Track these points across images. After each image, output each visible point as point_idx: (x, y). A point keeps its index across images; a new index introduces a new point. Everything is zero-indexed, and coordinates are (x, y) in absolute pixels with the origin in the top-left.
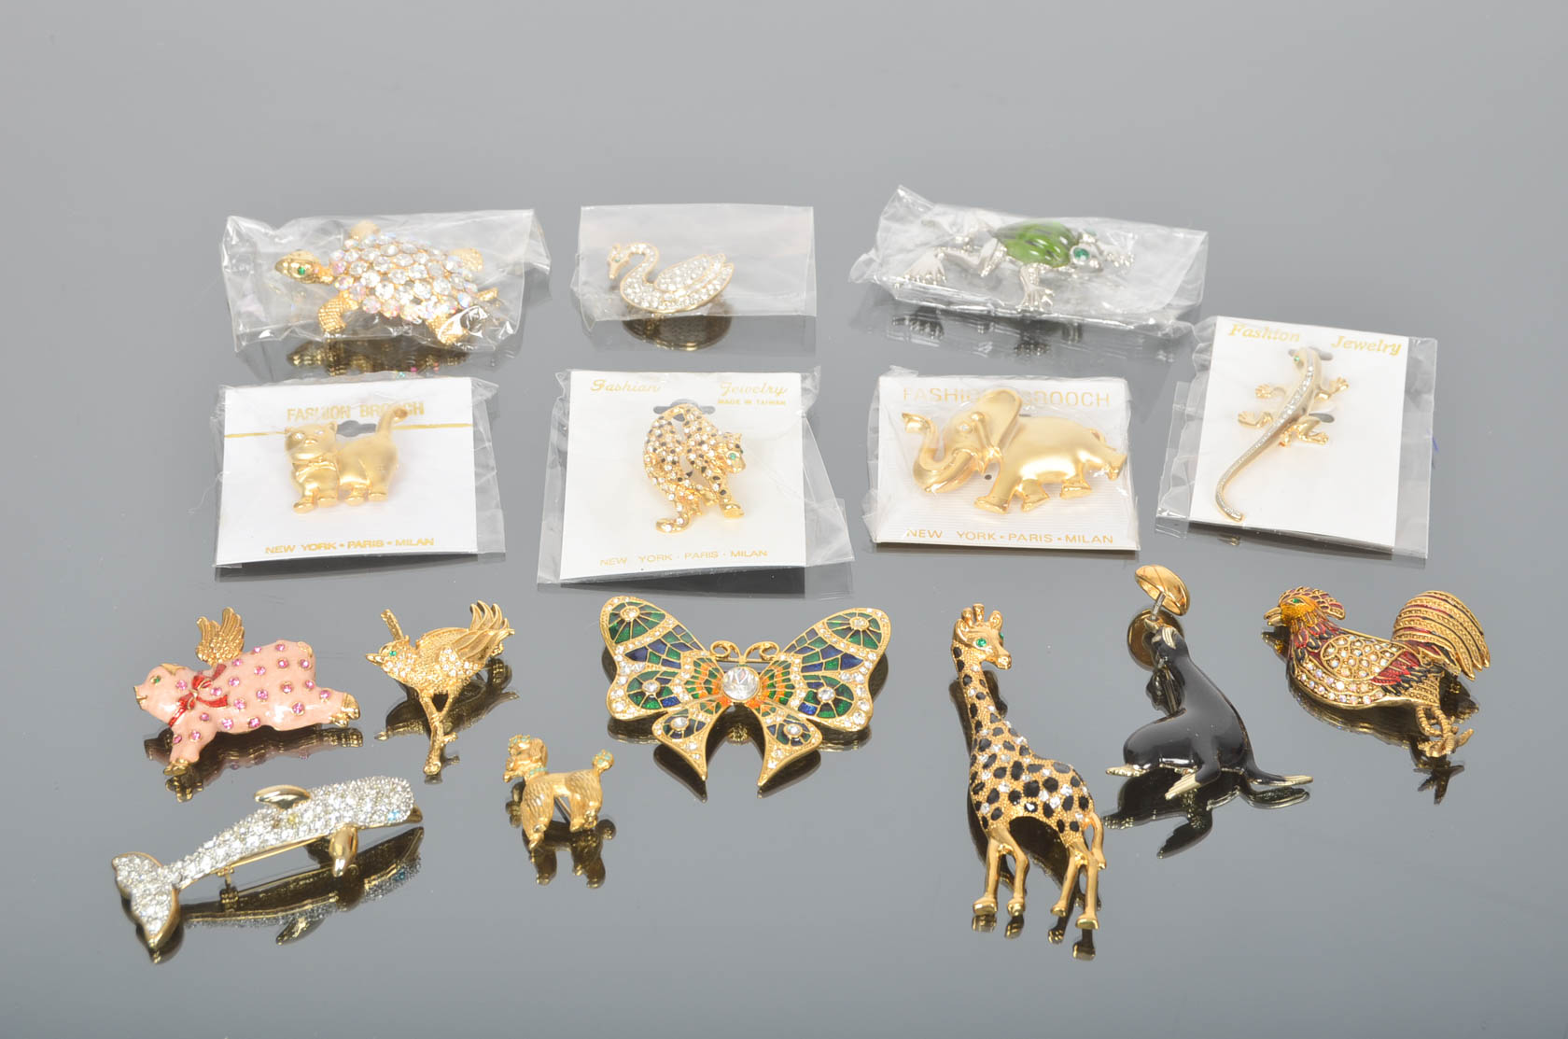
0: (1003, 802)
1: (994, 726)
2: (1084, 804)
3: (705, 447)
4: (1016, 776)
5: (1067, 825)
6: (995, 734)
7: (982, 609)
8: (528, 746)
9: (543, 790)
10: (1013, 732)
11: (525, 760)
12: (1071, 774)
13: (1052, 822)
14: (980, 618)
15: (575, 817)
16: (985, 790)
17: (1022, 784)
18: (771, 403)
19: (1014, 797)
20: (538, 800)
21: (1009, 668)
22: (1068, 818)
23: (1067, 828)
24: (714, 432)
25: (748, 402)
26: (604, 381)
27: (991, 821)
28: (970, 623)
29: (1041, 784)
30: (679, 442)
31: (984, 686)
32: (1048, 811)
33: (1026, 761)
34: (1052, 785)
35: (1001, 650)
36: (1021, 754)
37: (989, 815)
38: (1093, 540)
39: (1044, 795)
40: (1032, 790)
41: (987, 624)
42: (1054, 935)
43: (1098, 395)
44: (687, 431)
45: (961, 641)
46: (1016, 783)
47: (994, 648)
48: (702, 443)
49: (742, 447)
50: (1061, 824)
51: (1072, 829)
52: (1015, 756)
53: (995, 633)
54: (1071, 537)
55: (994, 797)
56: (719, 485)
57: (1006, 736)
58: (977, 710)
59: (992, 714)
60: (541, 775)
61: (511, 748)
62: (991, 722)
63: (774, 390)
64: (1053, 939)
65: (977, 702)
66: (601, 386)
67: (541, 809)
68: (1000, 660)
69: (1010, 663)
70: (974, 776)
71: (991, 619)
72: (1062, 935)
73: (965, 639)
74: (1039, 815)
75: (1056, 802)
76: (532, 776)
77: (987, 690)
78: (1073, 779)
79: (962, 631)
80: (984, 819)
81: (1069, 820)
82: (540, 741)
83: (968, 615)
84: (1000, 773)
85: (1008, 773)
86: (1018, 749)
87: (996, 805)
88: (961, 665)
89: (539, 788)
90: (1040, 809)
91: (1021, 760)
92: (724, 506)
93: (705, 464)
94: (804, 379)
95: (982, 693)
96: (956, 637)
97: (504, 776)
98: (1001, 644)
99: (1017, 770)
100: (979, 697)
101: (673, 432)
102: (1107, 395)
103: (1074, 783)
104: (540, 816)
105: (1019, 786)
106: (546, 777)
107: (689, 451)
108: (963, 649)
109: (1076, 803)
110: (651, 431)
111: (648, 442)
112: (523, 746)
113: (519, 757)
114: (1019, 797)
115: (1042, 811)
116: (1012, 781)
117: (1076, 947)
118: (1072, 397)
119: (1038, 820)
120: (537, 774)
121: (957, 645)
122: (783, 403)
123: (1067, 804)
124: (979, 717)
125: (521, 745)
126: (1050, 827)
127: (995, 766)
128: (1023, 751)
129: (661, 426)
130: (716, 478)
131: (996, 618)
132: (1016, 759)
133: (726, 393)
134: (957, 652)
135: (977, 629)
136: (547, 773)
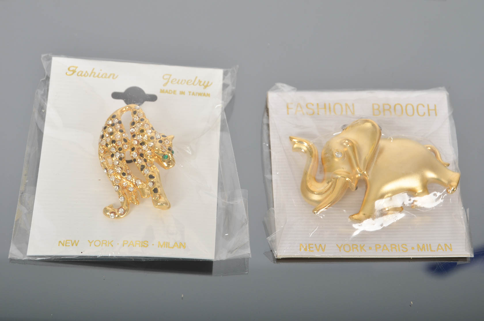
3: (144, 147)
18: (200, 94)
24: (153, 134)
25: (182, 93)
26: (77, 67)
30: (125, 140)
38: (438, 249)
43: (428, 106)
44: (132, 130)
48: (143, 144)
49: (173, 149)
54: (421, 245)
56: (153, 183)
63: (202, 83)
66: (74, 72)
92: (156, 202)
93: (144, 164)
94: (225, 74)
101: (121, 131)
102: (435, 106)
107: (133, 149)
110: (105, 128)
111: (102, 137)
118: (409, 108)
122: (208, 95)
129: (113, 125)
130: (151, 177)
133: (166, 84)
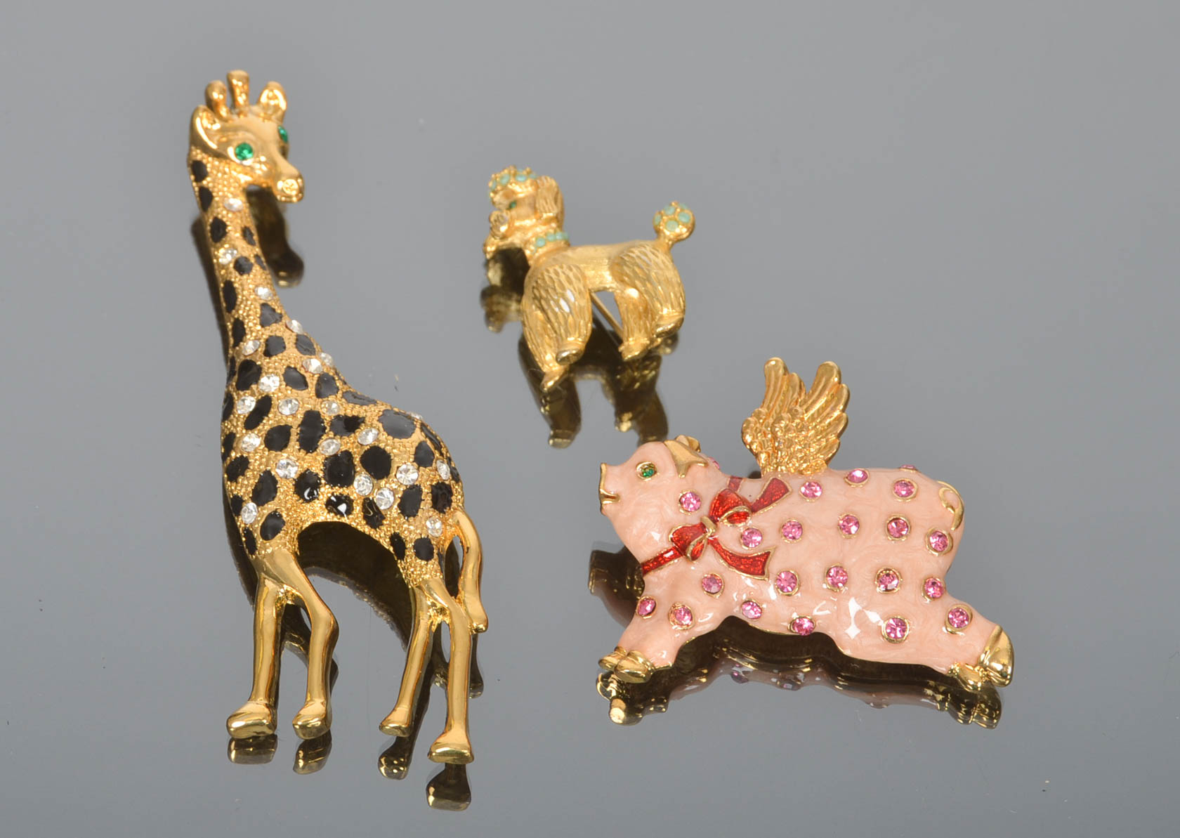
0: (285, 499)
1: (267, 333)
2: (442, 497)
4: (309, 444)
5: (410, 545)
6: (268, 353)
7: (247, 80)
8: (530, 190)
9: (570, 282)
10: (305, 345)
11: (528, 217)
12: (418, 436)
13: (382, 536)
14: (241, 99)
15: (631, 333)
16: (249, 474)
17: (321, 459)
19: (305, 485)
20: (562, 303)
21: (300, 200)
22: (411, 531)
23: (410, 552)
27: (260, 541)
28: (223, 111)
29: (357, 461)
31: (251, 242)
32: (373, 514)
33: (332, 408)
34: (378, 463)
35: (284, 166)
36: (319, 395)
37: (258, 526)
39: (362, 485)
40: (340, 470)
41: (255, 108)
42: (390, 764)
45: (206, 149)
46: (309, 457)
47: (272, 163)
50: (397, 540)
51: (418, 555)
52: (306, 400)
53: (269, 129)
55: (266, 489)
57: (291, 355)
58: (235, 298)
59: (264, 305)
60: (558, 250)
61: (495, 192)
62: (263, 326)
64: (390, 774)
65: (235, 278)
67: (570, 319)
68: (280, 185)
69: (301, 190)
70: (229, 441)
71: (264, 99)
72: (406, 764)
73: (213, 146)
74: (356, 520)
75: (387, 498)
76: (541, 251)
77: (257, 250)
78: (420, 448)
79: (206, 130)
80: (249, 533)
81: (415, 537)
82: (554, 183)
83: (216, 95)
84: (276, 440)
85: (294, 437)
86: (312, 383)
87: (270, 507)
88: (206, 198)
89: (563, 278)
90: (358, 509)
91: (318, 408)
95: (246, 259)
96: (195, 140)
97: (485, 245)
98: (284, 153)
99: (312, 430)
100: (241, 266)
103: (423, 458)
104: (568, 333)
105: (315, 463)
106: (569, 253)
108: (210, 163)
109: (427, 500)
112: (522, 189)
113: (514, 212)
114: (316, 486)
115: (361, 515)
116: (302, 453)
117: (432, 790)
119: (355, 530)
120: (550, 246)
121: (199, 155)
123: (409, 502)
124: (241, 312)
125: (516, 188)
126: (376, 544)
127: (268, 423)
128: (325, 385)
131: (275, 97)
132: (309, 407)
134: (198, 171)
135: (237, 120)
136: (568, 245)
